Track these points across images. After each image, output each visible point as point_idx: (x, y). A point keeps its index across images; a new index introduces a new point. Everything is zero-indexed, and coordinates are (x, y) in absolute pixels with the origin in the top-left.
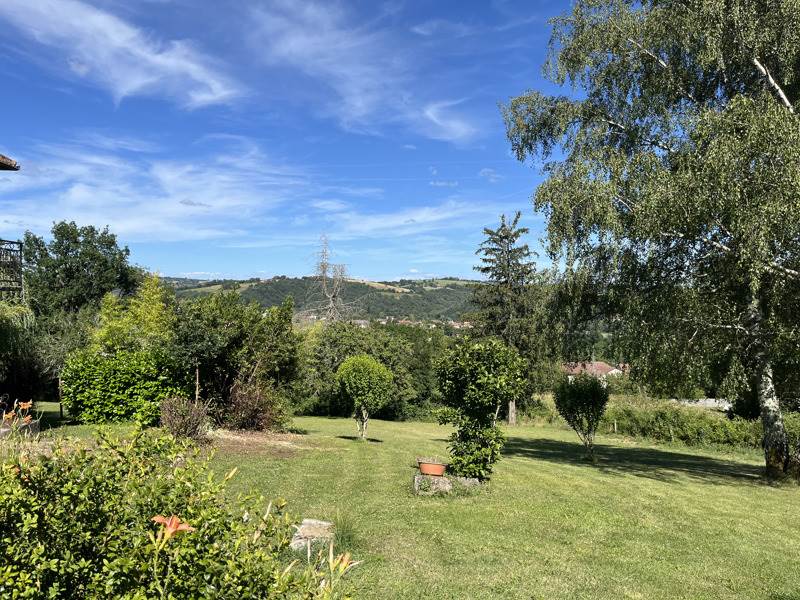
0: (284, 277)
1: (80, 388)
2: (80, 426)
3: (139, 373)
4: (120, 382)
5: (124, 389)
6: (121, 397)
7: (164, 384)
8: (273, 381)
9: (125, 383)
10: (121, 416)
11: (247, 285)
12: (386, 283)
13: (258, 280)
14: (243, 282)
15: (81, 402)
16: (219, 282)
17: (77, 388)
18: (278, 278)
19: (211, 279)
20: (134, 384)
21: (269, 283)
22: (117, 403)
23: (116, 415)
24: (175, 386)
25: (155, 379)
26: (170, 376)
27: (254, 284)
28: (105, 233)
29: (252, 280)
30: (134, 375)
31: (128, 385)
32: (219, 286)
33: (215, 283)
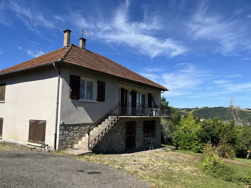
0: (207, 107)
1: (178, 141)
2: (178, 150)
3: (193, 138)
4: (188, 140)
5: (189, 142)
6: (188, 144)
7: (200, 142)
8: (229, 144)
9: (189, 141)
10: (188, 149)
11: (194, 110)
12: (248, 109)
13: (198, 108)
14: (193, 109)
15: (178, 144)
16: (185, 109)
17: (177, 140)
18: (205, 107)
19: (182, 108)
20: (192, 141)
21: (202, 109)
22: (187, 145)
23: (187, 148)
24: (203, 143)
25: (198, 140)
26: (202, 140)
27: (196, 110)
28: (163, 98)
29: (196, 108)
30: (192, 139)
31: (190, 141)
32: (185, 110)
33: (184, 109)
